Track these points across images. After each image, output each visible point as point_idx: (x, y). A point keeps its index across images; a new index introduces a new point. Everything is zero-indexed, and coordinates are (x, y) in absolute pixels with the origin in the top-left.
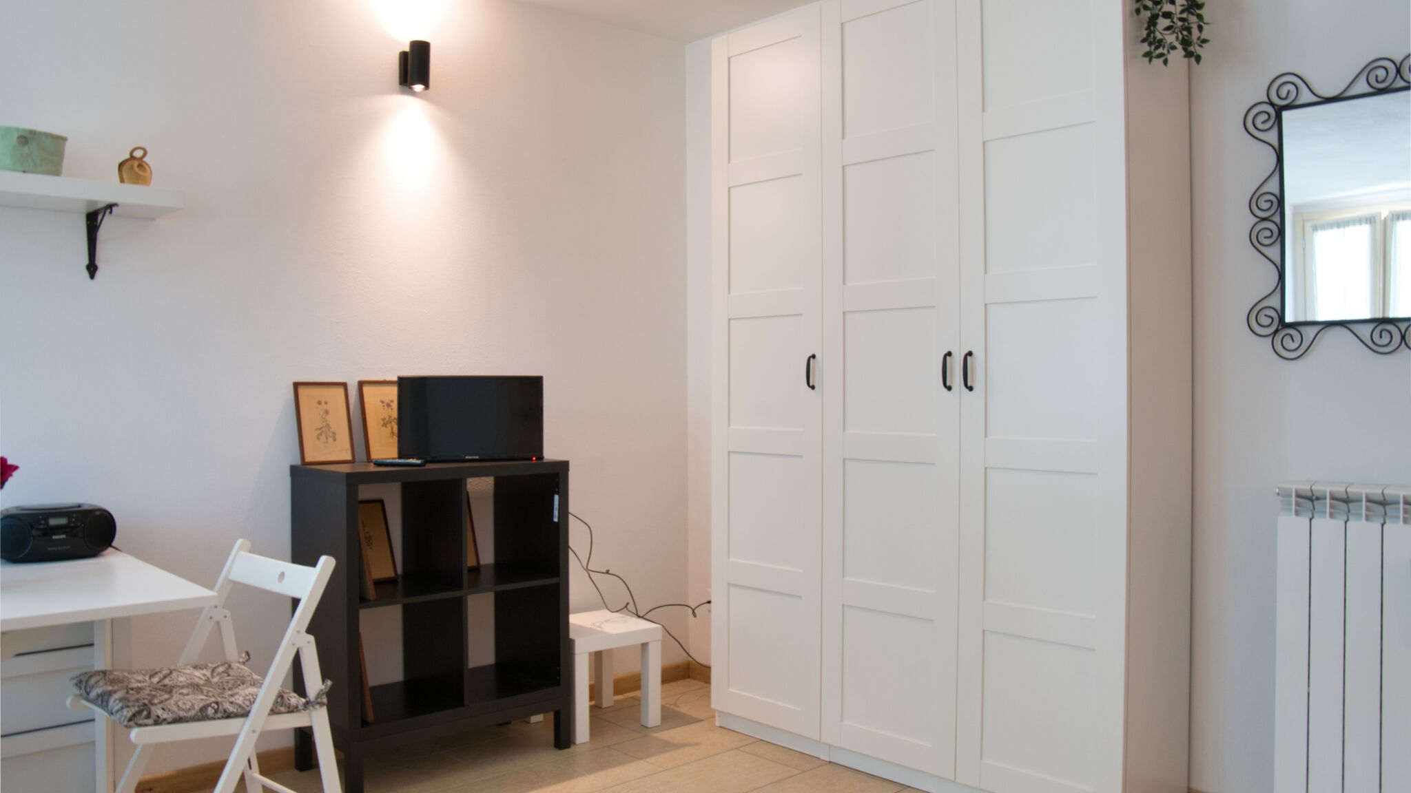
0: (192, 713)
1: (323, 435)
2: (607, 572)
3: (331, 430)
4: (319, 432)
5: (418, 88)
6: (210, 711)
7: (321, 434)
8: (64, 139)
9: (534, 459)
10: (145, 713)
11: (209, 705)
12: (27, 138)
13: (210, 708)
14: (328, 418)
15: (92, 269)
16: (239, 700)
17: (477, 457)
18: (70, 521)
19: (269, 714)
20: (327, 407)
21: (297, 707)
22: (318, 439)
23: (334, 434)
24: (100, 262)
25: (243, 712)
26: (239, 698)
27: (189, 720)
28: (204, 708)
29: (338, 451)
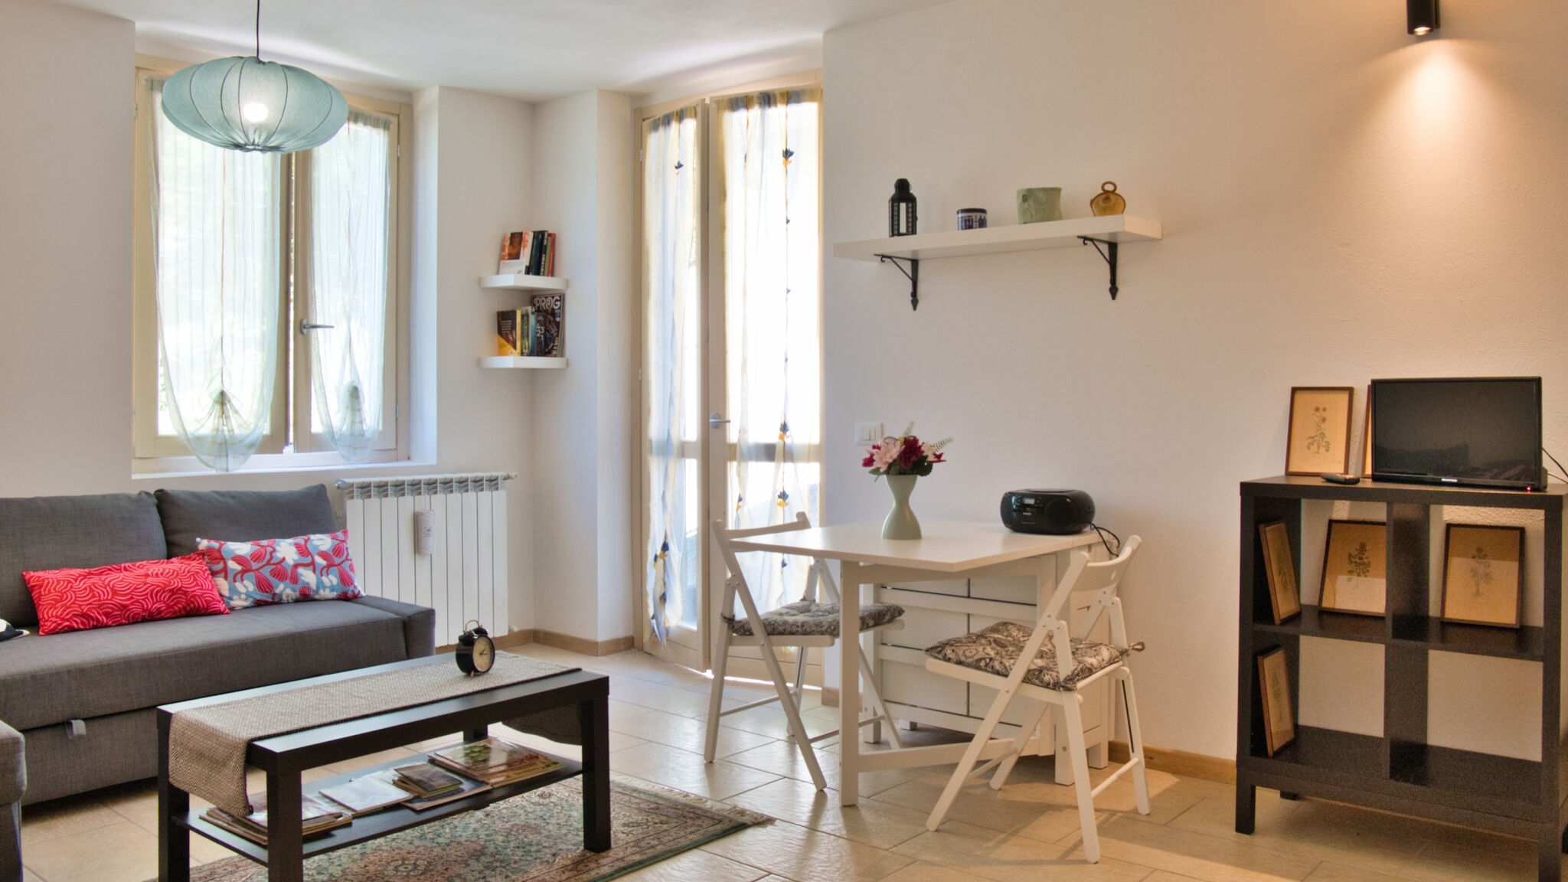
0: (970, 660)
1: (1315, 445)
3: (1325, 440)
4: (1310, 440)
5: (1422, 30)
6: (983, 664)
7: (1312, 443)
8: (1057, 190)
9: (1529, 489)
10: (939, 649)
11: (984, 659)
12: (1027, 196)
13: (983, 661)
14: (1324, 426)
15: (1114, 291)
16: (1008, 662)
17: (1455, 481)
18: (1036, 503)
19: (1023, 682)
20: (1325, 414)
21: (1049, 684)
22: (1309, 449)
23: (1328, 443)
24: (1119, 284)
25: (1006, 673)
26: (1012, 661)
27: (968, 665)
28: (980, 660)
29: (1332, 465)
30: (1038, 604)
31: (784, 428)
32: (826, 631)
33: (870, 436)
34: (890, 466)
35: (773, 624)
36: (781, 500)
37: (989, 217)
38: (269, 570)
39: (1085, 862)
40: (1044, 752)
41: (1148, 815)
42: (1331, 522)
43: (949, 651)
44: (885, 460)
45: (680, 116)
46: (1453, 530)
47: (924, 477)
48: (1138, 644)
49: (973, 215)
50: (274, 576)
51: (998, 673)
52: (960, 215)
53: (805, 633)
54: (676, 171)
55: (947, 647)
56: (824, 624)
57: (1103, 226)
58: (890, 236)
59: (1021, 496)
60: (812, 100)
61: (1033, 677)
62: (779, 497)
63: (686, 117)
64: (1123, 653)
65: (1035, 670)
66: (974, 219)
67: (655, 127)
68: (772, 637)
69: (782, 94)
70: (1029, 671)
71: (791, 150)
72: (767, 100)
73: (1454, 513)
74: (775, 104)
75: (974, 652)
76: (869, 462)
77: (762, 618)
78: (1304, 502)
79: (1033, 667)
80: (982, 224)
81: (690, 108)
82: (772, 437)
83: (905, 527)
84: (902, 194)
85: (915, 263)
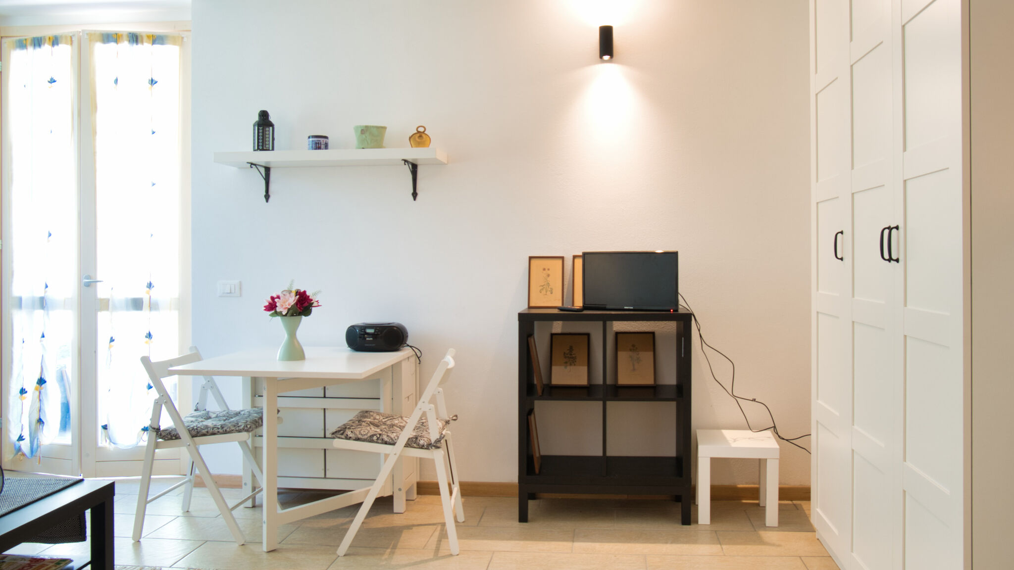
0: (366, 437)
1: (544, 290)
2: (755, 400)
3: (550, 287)
4: (542, 288)
5: (606, 58)
6: (375, 438)
7: (542, 289)
8: (385, 128)
9: (672, 310)
10: (342, 432)
11: (375, 435)
12: (365, 130)
13: (375, 436)
14: (549, 279)
15: (415, 195)
16: (393, 436)
17: (632, 308)
18: (375, 332)
19: (405, 447)
20: (549, 272)
21: (423, 446)
22: (540, 291)
23: (552, 289)
24: (418, 191)
25: (393, 442)
26: (395, 434)
27: (364, 440)
28: (373, 436)
29: (552, 300)
30: (381, 397)
31: (150, 285)
32: (243, 429)
33: (231, 291)
34: (289, 310)
35: (197, 429)
36: (147, 339)
37: (330, 142)
40: (387, 494)
41: (463, 522)
42: (552, 335)
43: (349, 433)
44: (284, 306)
45: (55, 41)
46: (619, 335)
47: (307, 317)
48: (454, 416)
49: (322, 139)
51: (386, 443)
52: (311, 139)
53: (226, 432)
54: (50, 84)
55: (347, 430)
56: (240, 424)
57: (414, 154)
58: (255, 150)
59: (364, 328)
60: (174, 43)
61: (412, 443)
62: (146, 337)
63: (61, 43)
64: (447, 422)
65: (412, 438)
66: (320, 143)
67: (22, 45)
68: (195, 438)
69: (148, 37)
70: (409, 439)
71: (155, 79)
72: (135, 39)
73: (619, 326)
74: (142, 42)
75: (367, 432)
76: (271, 307)
77: (186, 424)
78: (536, 323)
79: (411, 436)
80: (326, 147)
81: (66, 37)
82: (141, 293)
83: (295, 352)
84: (264, 121)
85: (268, 170)
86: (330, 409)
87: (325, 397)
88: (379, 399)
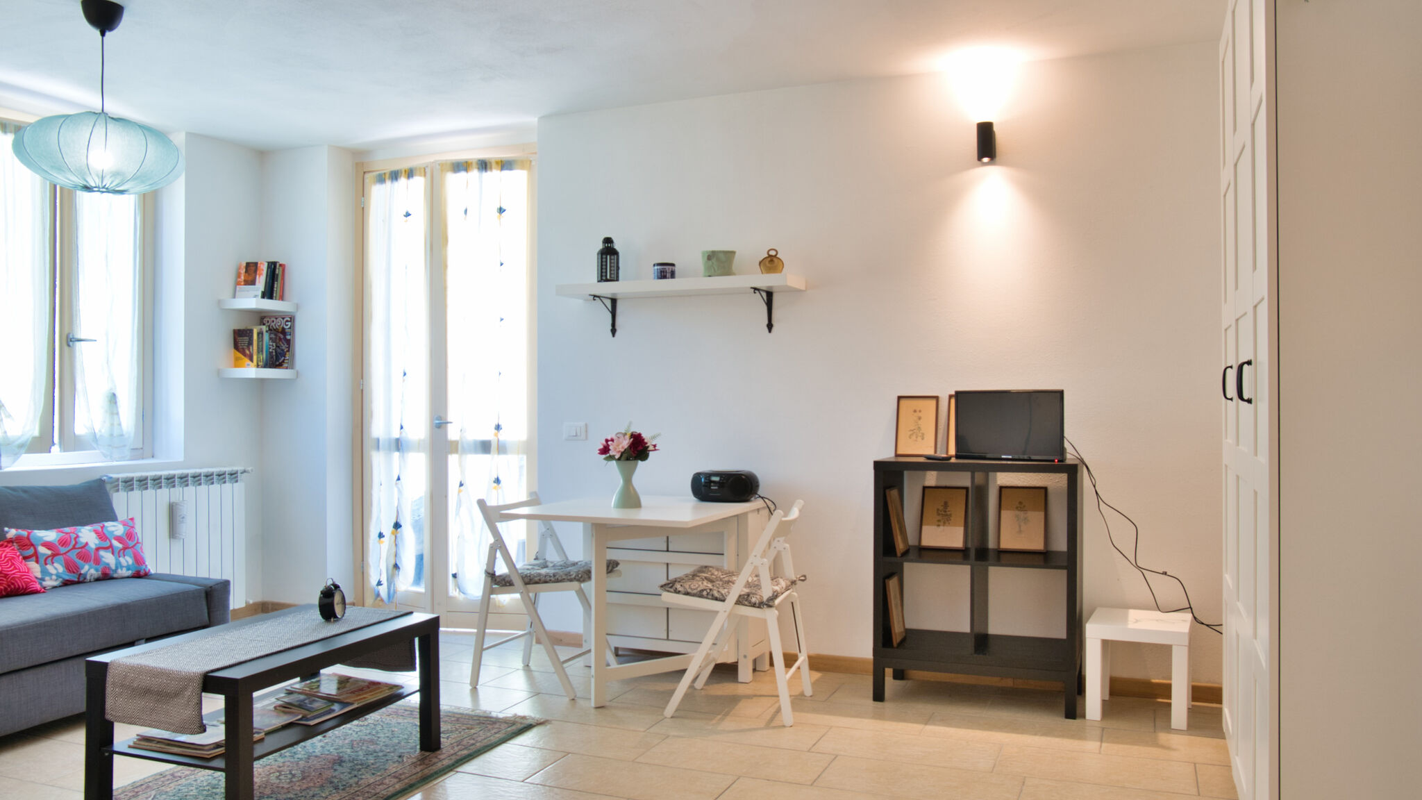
0: (695, 591)
1: (914, 435)
2: (1165, 573)
3: (921, 432)
4: (911, 432)
5: (986, 160)
6: (705, 593)
7: (912, 434)
8: (733, 253)
9: (1056, 460)
10: (671, 585)
11: (705, 590)
12: (711, 256)
14: (920, 422)
15: (770, 326)
16: (724, 591)
17: (1010, 457)
18: (720, 480)
19: (736, 604)
20: (920, 414)
21: (755, 604)
22: (910, 437)
23: (923, 434)
24: (774, 322)
25: (723, 599)
26: (726, 590)
27: (694, 595)
28: (703, 590)
29: (924, 447)
30: (725, 553)
31: (498, 427)
32: (575, 578)
33: (576, 433)
34: (622, 454)
35: (530, 576)
36: (496, 484)
37: (677, 269)
38: (76, 553)
39: (784, 726)
40: (730, 660)
41: (811, 696)
42: (925, 488)
43: (678, 586)
44: (618, 450)
45: (410, 174)
46: (1003, 490)
47: (644, 462)
48: (802, 576)
49: (667, 267)
50: (80, 559)
51: (716, 599)
52: (656, 267)
53: (557, 581)
54: (405, 218)
55: (677, 583)
56: (572, 573)
57: (766, 281)
58: (598, 281)
59: (708, 475)
60: (522, 168)
61: (743, 600)
62: (494, 482)
63: (416, 175)
64: (793, 583)
65: (743, 595)
66: (666, 271)
67: (381, 179)
68: (528, 586)
69: (497, 163)
70: (740, 596)
71: (504, 207)
72: (484, 166)
73: (1004, 479)
74: (491, 169)
75: (697, 586)
76: (605, 450)
77: (520, 572)
78: (906, 473)
79: (743, 593)
80: (673, 275)
81: (420, 169)
82: (489, 435)
83: (630, 499)
84: (609, 251)
85: (614, 301)
86: (674, 564)
87: (668, 551)
88: (723, 554)
